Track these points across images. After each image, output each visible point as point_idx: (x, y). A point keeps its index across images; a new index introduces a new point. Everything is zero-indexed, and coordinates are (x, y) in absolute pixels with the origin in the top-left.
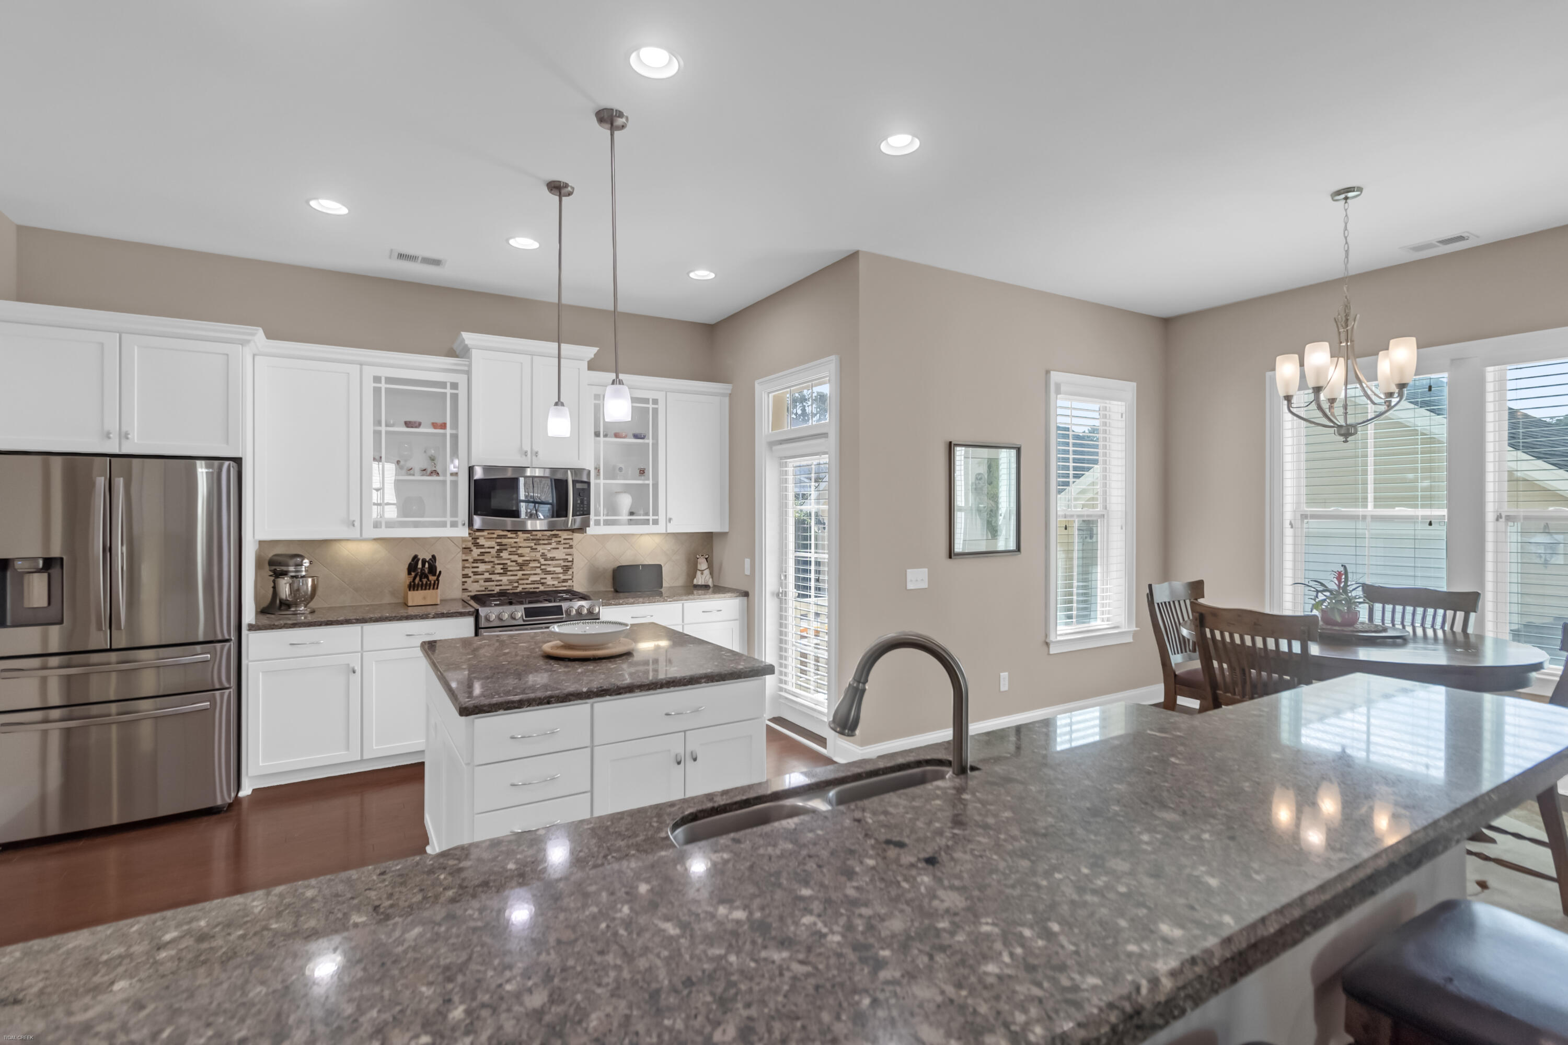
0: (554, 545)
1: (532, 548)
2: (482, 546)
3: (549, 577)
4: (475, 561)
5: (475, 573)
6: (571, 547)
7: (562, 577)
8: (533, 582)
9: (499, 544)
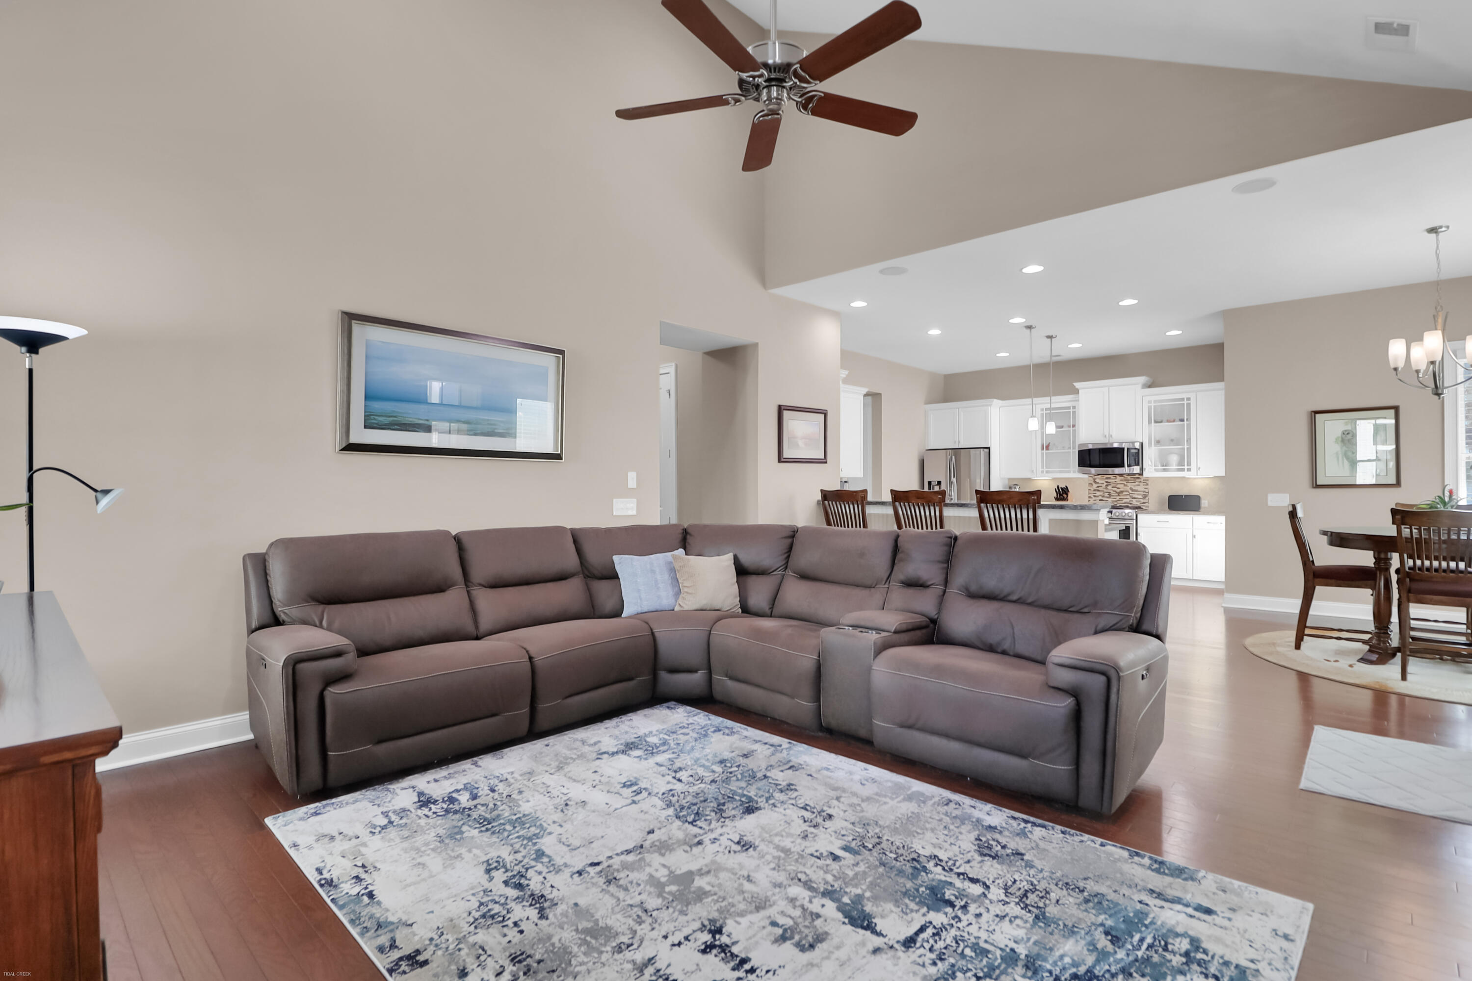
0: (1137, 483)
1: (1125, 485)
2: (1098, 483)
3: (1134, 500)
4: (1095, 490)
5: (1095, 496)
6: (1147, 484)
7: (1142, 501)
8: (1125, 503)
9: (1107, 482)
